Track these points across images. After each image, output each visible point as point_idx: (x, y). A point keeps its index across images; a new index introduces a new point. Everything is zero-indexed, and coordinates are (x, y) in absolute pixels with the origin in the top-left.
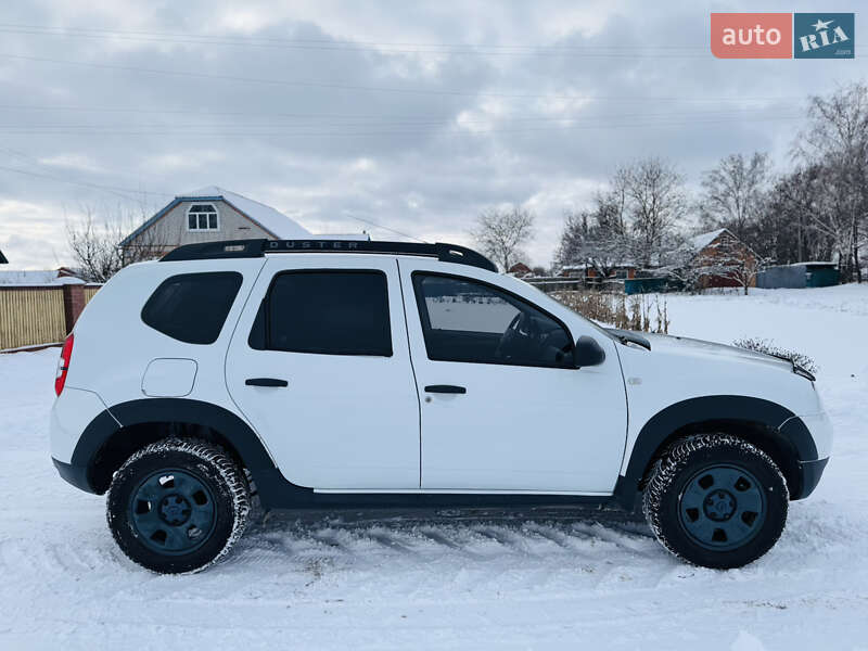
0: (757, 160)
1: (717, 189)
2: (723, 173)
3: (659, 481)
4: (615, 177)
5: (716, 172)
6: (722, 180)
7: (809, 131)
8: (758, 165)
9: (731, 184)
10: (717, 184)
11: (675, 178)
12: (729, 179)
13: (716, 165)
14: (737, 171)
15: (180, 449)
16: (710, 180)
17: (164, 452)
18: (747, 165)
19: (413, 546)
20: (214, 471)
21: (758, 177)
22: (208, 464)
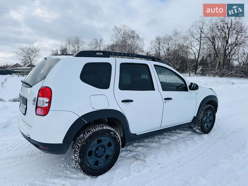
0: (101, 40)
1: (92, 47)
2: (93, 43)
3: (200, 116)
4: (66, 40)
5: (91, 42)
6: (93, 45)
7: (114, 35)
8: (101, 42)
9: (95, 46)
10: (91, 46)
11: (83, 43)
12: (95, 45)
13: (91, 40)
14: (97, 43)
15: (104, 128)
16: (90, 44)
17: (100, 130)
18: (99, 41)
19: (150, 145)
20: (115, 134)
21: (101, 45)
22: (113, 132)
